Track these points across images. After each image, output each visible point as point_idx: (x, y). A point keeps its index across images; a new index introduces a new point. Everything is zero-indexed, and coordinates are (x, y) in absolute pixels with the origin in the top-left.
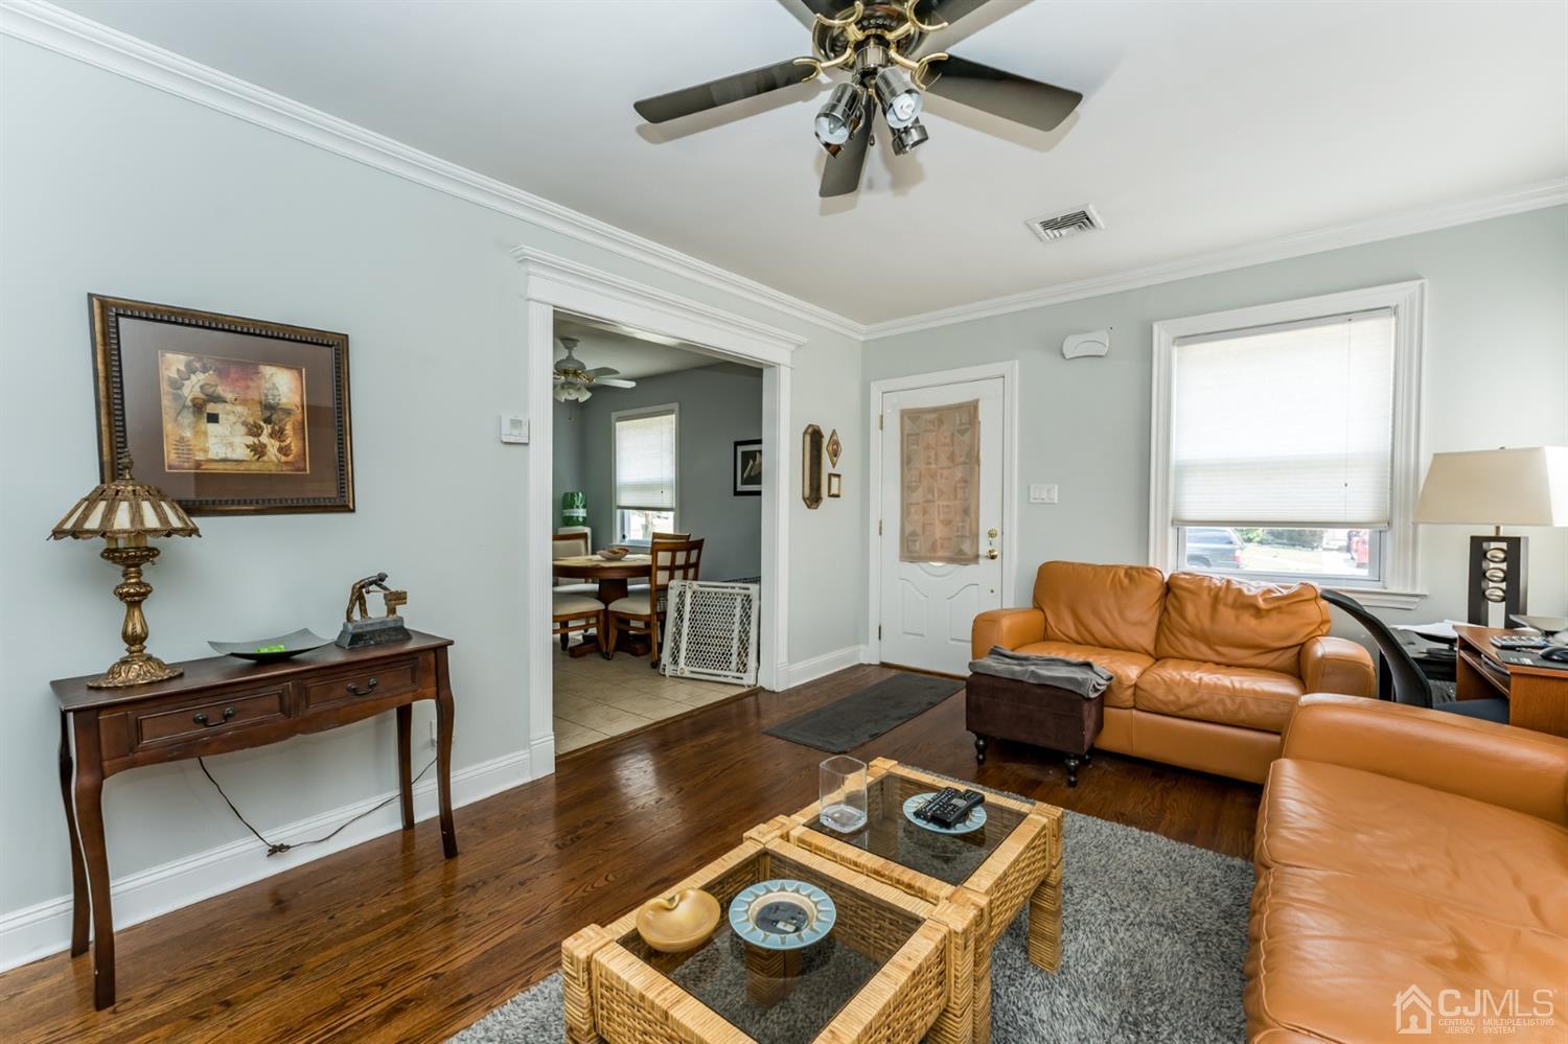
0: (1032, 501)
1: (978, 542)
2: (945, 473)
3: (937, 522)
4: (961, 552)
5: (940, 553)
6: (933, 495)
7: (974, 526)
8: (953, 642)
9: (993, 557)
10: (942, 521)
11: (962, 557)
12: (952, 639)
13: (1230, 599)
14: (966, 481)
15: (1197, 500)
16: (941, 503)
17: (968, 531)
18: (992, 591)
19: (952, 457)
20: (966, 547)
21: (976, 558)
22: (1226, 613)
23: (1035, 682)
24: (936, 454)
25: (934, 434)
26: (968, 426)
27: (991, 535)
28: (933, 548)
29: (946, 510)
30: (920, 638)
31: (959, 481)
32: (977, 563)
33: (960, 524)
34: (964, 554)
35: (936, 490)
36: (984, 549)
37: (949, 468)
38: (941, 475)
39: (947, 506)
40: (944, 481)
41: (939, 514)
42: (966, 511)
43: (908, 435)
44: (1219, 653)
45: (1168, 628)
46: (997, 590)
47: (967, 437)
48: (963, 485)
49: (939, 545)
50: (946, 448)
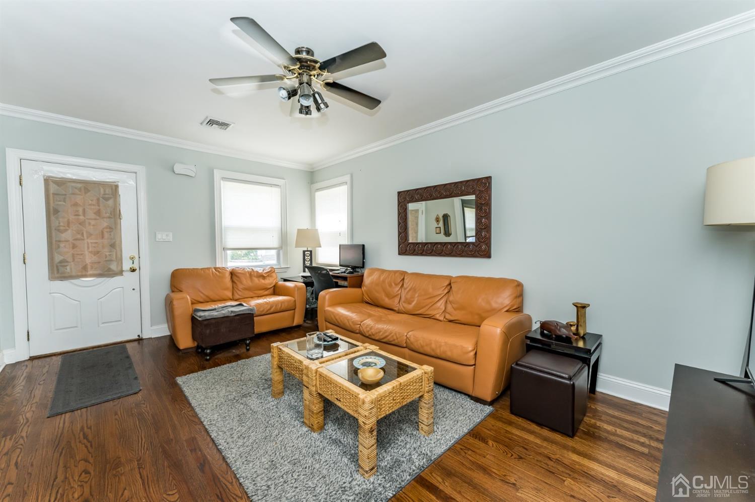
0: (157, 240)
1: (122, 263)
2: (93, 222)
3: (86, 253)
4: (109, 270)
5: (90, 272)
6: (83, 236)
7: (119, 253)
8: (103, 325)
9: (133, 270)
10: (91, 252)
11: (111, 273)
12: (103, 323)
13: (255, 274)
14: (110, 228)
15: (232, 240)
16: (89, 241)
17: (114, 257)
18: (134, 289)
19: (98, 213)
20: (114, 267)
21: (121, 273)
22: (256, 280)
23: (234, 315)
24: (84, 210)
25: (82, 197)
26: (111, 196)
27: (132, 258)
28: (85, 268)
29: (94, 245)
30: (76, 328)
31: (106, 228)
32: (123, 275)
33: (108, 254)
34: (113, 271)
35: (85, 233)
36: (127, 265)
37: (95, 219)
38: (89, 224)
39: (96, 243)
40: (92, 227)
41: (88, 248)
42: (113, 246)
43: (54, 194)
44: (255, 294)
45: (237, 289)
46: (137, 289)
47: (111, 202)
48: (108, 230)
49: (89, 267)
50: (93, 207)
